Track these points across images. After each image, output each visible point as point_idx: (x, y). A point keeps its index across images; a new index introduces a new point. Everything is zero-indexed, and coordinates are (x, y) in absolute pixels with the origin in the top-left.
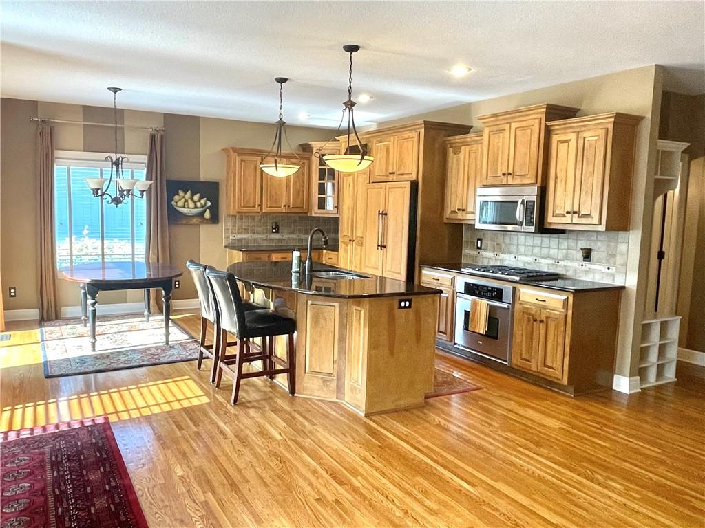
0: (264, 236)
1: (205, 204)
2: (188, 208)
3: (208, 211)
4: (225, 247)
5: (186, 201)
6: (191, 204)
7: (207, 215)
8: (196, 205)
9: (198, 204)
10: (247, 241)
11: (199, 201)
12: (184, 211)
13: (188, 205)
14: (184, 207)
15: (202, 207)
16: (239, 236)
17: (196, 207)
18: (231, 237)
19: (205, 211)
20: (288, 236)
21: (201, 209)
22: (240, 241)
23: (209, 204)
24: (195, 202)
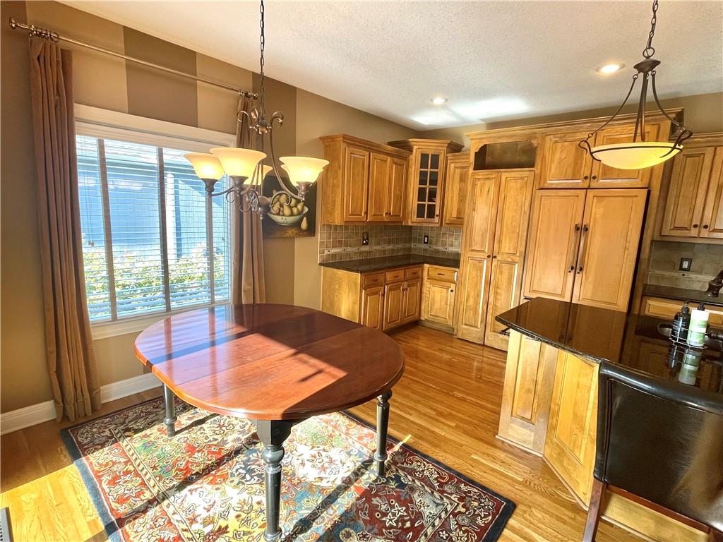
0: (355, 249)
1: (303, 209)
2: (283, 215)
3: (305, 218)
4: (320, 264)
5: (281, 206)
6: (287, 211)
7: (304, 225)
8: (292, 212)
9: (295, 210)
10: (340, 255)
11: (296, 206)
12: (278, 219)
13: (283, 212)
14: (278, 214)
15: (299, 213)
16: (333, 251)
17: (292, 215)
18: (326, 252)
19: (301, 221)
20: (375, 248)
21: (298, 217)
22: (334, 256)
23: (306, 209)
24: (291, 208)
